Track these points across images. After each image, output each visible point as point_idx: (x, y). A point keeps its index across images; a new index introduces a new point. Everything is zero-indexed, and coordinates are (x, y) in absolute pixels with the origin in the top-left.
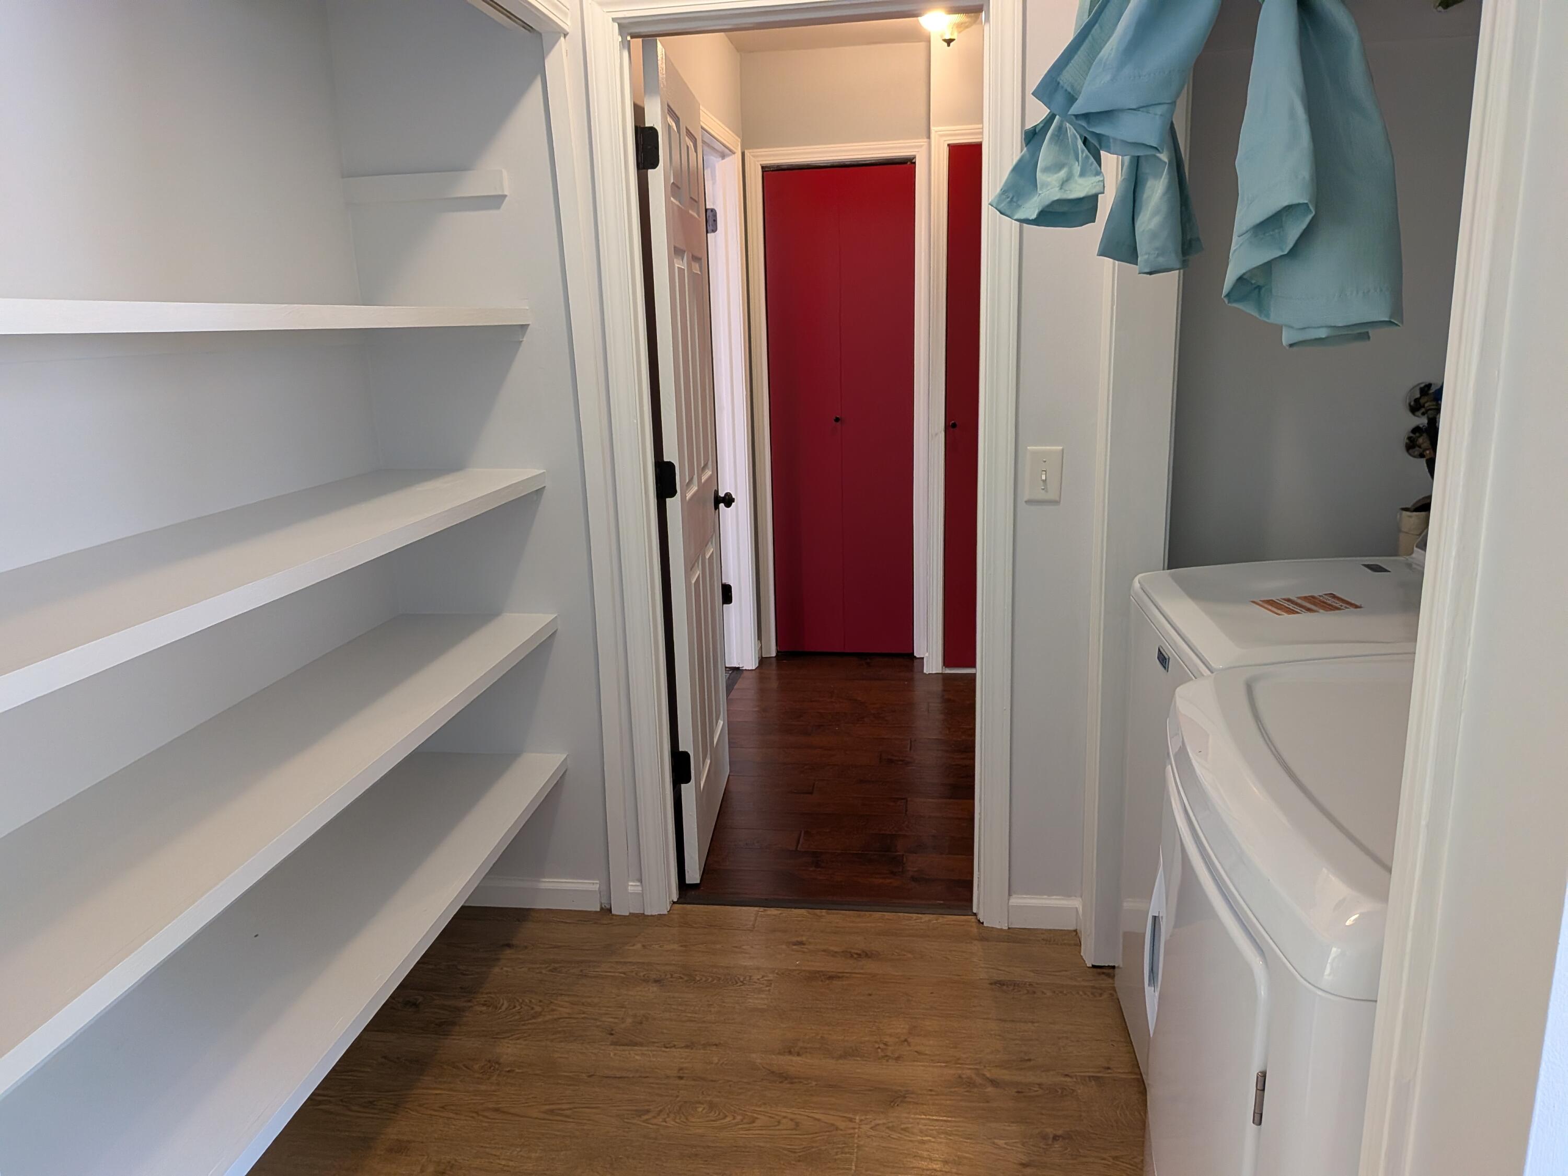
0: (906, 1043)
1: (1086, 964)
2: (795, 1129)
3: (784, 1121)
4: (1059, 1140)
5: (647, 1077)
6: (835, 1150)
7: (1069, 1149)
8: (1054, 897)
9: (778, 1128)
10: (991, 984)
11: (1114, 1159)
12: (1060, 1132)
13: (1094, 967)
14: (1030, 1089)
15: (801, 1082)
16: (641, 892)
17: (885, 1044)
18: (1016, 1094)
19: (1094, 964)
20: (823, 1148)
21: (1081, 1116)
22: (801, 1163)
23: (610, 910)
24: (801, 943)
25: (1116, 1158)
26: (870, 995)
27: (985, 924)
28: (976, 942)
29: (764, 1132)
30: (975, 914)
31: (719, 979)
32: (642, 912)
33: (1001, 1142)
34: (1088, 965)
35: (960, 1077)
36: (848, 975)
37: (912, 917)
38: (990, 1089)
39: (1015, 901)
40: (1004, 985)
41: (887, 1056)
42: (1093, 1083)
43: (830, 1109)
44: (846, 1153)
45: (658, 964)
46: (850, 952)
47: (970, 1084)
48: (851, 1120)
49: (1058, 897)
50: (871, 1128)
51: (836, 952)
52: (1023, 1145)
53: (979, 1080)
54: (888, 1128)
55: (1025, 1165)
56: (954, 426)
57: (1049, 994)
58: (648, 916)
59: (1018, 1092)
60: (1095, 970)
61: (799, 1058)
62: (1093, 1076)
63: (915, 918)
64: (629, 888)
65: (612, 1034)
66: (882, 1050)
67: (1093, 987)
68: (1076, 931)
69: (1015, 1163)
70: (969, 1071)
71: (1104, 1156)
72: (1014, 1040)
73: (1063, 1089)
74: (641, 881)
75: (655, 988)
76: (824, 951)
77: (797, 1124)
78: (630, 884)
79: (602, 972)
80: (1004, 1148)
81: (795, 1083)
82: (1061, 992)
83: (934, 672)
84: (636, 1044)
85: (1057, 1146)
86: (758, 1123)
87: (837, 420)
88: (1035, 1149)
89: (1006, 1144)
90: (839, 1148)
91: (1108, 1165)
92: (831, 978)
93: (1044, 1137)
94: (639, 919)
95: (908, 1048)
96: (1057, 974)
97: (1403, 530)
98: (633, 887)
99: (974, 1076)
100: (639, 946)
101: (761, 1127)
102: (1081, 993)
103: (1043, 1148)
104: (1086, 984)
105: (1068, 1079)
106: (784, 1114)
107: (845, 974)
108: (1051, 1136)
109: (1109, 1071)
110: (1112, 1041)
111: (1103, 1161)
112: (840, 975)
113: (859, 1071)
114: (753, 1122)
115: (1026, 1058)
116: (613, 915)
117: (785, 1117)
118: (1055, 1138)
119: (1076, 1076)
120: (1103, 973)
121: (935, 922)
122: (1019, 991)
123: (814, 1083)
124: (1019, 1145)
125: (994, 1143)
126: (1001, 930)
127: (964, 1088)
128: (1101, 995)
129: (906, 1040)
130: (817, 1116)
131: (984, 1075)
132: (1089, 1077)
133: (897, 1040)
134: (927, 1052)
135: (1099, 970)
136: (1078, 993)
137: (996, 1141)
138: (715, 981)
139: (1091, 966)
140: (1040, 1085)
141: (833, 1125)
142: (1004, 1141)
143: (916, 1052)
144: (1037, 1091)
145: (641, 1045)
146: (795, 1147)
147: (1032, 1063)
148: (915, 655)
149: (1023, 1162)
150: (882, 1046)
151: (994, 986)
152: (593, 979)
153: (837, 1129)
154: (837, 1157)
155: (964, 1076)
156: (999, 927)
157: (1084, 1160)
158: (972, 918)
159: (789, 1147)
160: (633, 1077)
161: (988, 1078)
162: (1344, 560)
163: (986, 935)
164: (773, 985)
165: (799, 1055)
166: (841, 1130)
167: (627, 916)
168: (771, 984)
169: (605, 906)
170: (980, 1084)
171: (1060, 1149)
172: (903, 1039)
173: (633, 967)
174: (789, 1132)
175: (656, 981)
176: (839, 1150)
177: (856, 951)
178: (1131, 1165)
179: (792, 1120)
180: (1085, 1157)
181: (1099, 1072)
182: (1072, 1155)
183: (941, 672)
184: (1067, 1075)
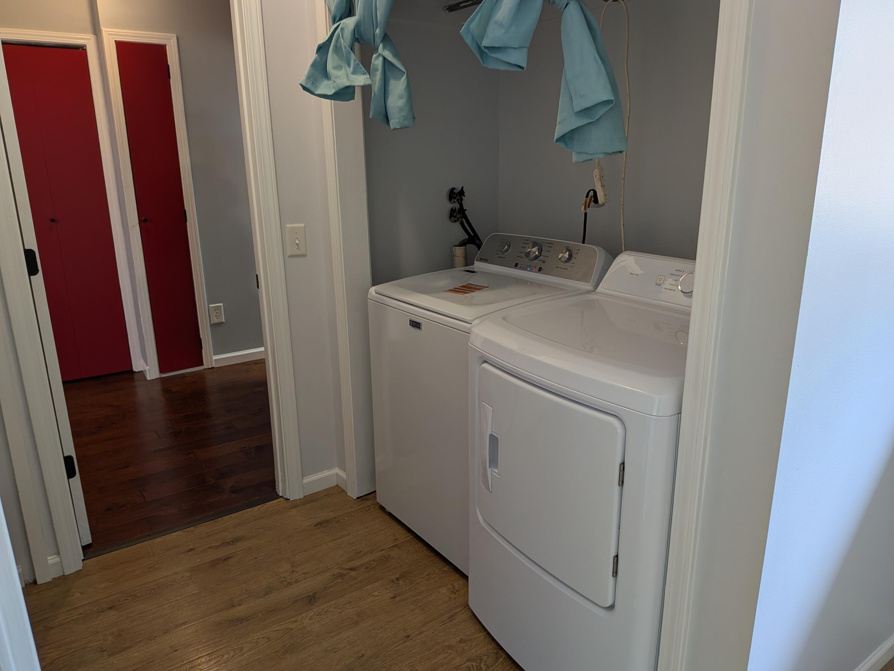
0: (294, 572)
1: (353, 498)
2: (269, 641)
3: (259, 640)
4: (399, 579)
5: (153, 661)
6: (300, 639)
7: (407, 581)
8: (324, 471)
9: (259, 646)
10: (315, 526)
11: (428, 576)
12: (398, 576)
13: (358, 498)
14: (370, 564)
15: (253, 618)
16: (59, 561)
17: (284, 578)
18: (366, 569)
19: (358, 497)
20: (292, 641)
21: (400, 565)
22: (286, 655)
23: (35, 582)
24: (192, 550)
25: (428, 575)
26: (256, 558)
27: (291, 499)
28: (292, 510)
29: (251, 652)
30: (282, 497)
31: (154, 589)
32: (62, 574)
33: (376, 593)
34: (355, 499)
35: (334, 575)
36: (234, 554)
37: (248, 511)
38: (353, 573)
39: (306, 480)
40: (322, 524)
41: (289, 583)
42: (395, 548)
43: (280, 622)
44: (306, 638)
45: (103, 599)
46: (227, 542)
47: (342, 576)
48: (295, 621)
49: (326, 471)
50: (309, 619)
51: (218, 546)
52: (386, 589)
53: (345, 572)
54: (317, 615)
55: (394, 598)
56: (145, 220)
57: (346, 519)
58: (68, 575)
59: (366, 568)
60: (359, 499)
61: (242, 607)
62: (393, 546)
63: (250, 511)
64: (49, 561)
65: (104, 651)
66: (285, 581)
67: (363, 508)
68: (337, 485)
69: (389, 599)
70: (336, 570)
71: (423, 576)
72: (346, 546)
73: (385, 557)
74: (58, 554)
75: (112, 613)
76: (210, 548)
77: (268, 638)
78: (49, 558)
79: (63, 620)
80: (379, 595)
81: (249, 619)
82: (351, 516)
83: (155, 378)
84: (127, 648)
85: (401, 582)
86: (245, 649)
87: (52, 220)
88: (393, 588)
89: (378, 593)
90: (300, 637)
91: (427, 579)
92: (226, 560)
93: (393, 581)
94: (63, 579)
95: (297, 574)
96: (343, 508)
97: (457, 255)
98: (52, 559)
99: (341, 571)
100: (78, 595)
101: (248, 650)
102: (360, 512)
103: (396, 586)
104: (358, 508)
105: (383, 552)
106: (257, 637)
107: (233, 554)
108: (395, 579)
109: (398, 540)
110: (389, 527)
111: (424, 579)
112: (231, 556)
113: (280, 597)
114: (242, 650)
115: (358, 552)
116: (39, 585)
117: (258, 639)
118: (397, 579)
119: (386, 549)
120: (363, 499)
121: (262, 509)
122: (332, 523)
123: (261, 614)
124: (385, 590)
125: (373, 595)
126: (300, 499)
127: (340, 579)
128: (370, 509)
129: (293, 571)
130: (276, 629)
131: (344, 568)
132: (392, 547)
133: (289, 573)
134: (309, 571)
135: (361, 499)
136: (359, 513)
137: (373, 594)
138: (153, 591)
139: (356, 498)
140: (373, 560)
141: (288, 628)
142: (377, 592)
143: (303, 574)
144: (374, 564)
145: (132, 647)
146: (277, 649)
147: (362, 552)
148: (134, 370)
149: (392, 596)
150: (283, 579)
151: (318, 527)
152: (59, 628)
153: (292, 629)
154: (303, 642)
155: (335, 573)
156: (299, 498)
157: (416, 582)
158: (281, 499)
159: (273, 651)
160: (143, 666)
161: (347, 569)
162: (448, 271)
163: (295, 505)
164: (193, 578)
165: (240, 605)
166: (294, 629)
167: (51, 581)
168: (191, 578)
169: (28, 582)
170: (347, 573)
171: (403, 583)
172: (291, 571)
173: (85, 608)
174: (267, 644)
175: (110, 608)
176: (302, 638)
177: (229, 541)
178: (436, 574)
179: (263, 638)
180: (415, 581)
181: (394, 543)
182: (410, 583)
183: (159, 377)
184: (382, 550)
